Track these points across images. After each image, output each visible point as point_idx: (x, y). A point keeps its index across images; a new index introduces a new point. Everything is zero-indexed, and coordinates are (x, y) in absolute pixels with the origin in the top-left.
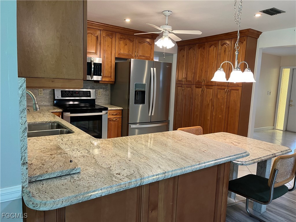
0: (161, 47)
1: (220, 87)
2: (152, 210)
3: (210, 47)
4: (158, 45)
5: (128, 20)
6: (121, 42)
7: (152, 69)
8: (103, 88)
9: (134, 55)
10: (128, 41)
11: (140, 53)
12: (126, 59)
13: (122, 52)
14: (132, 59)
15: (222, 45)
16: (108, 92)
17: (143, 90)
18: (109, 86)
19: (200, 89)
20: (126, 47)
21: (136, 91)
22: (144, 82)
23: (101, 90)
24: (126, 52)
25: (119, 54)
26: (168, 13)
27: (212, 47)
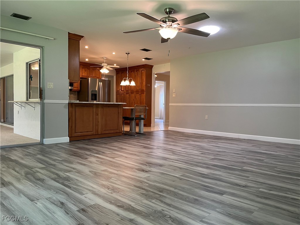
0: (103, 73)
1: (137, 93)
2: (97, 115)
3: (131, 72)
4: (101, 72)
5: (87, 60)
6: (83, 70)
7: (100, 83)
8: (73, 94)
9: (90, 76)
10: (87, 69)
11: (94, 75)
12: (86, 78)
13: (84, 75)
14: (89, 78)
15: (136, 72)
16: (76, 96)
17: (96, 93)
18: (76, 92)
19: (128, 95)
20: (85, 72)
21: (92, 94)
22: (97, 90)
23: (72, 95)
24: (86, 75)
25: (82, 76)
26: (105, 58)
27: (132, 72)
